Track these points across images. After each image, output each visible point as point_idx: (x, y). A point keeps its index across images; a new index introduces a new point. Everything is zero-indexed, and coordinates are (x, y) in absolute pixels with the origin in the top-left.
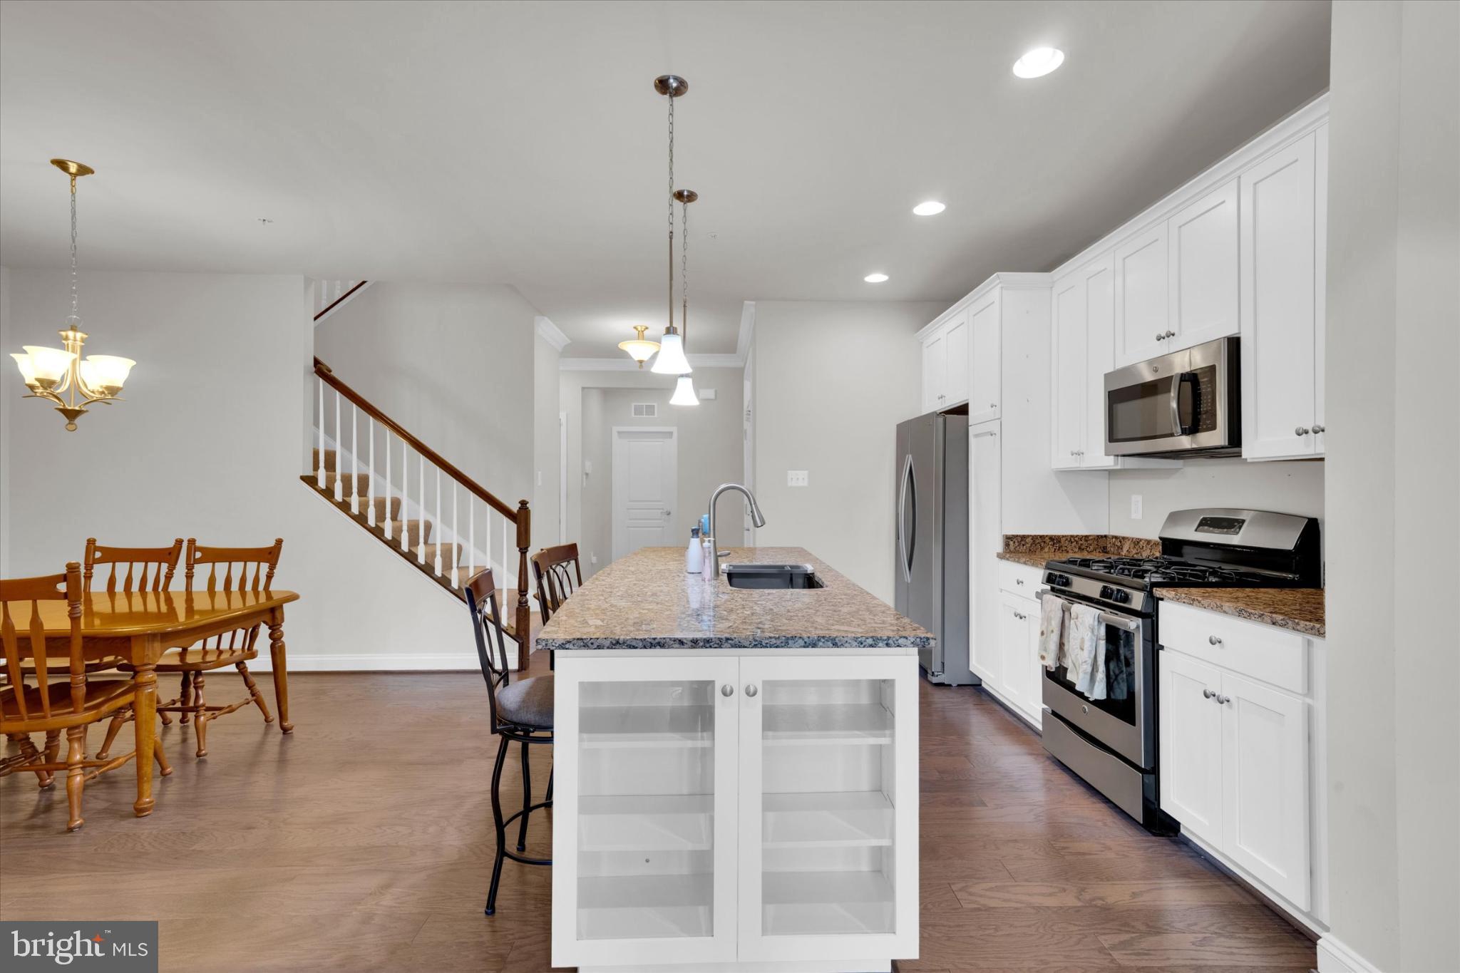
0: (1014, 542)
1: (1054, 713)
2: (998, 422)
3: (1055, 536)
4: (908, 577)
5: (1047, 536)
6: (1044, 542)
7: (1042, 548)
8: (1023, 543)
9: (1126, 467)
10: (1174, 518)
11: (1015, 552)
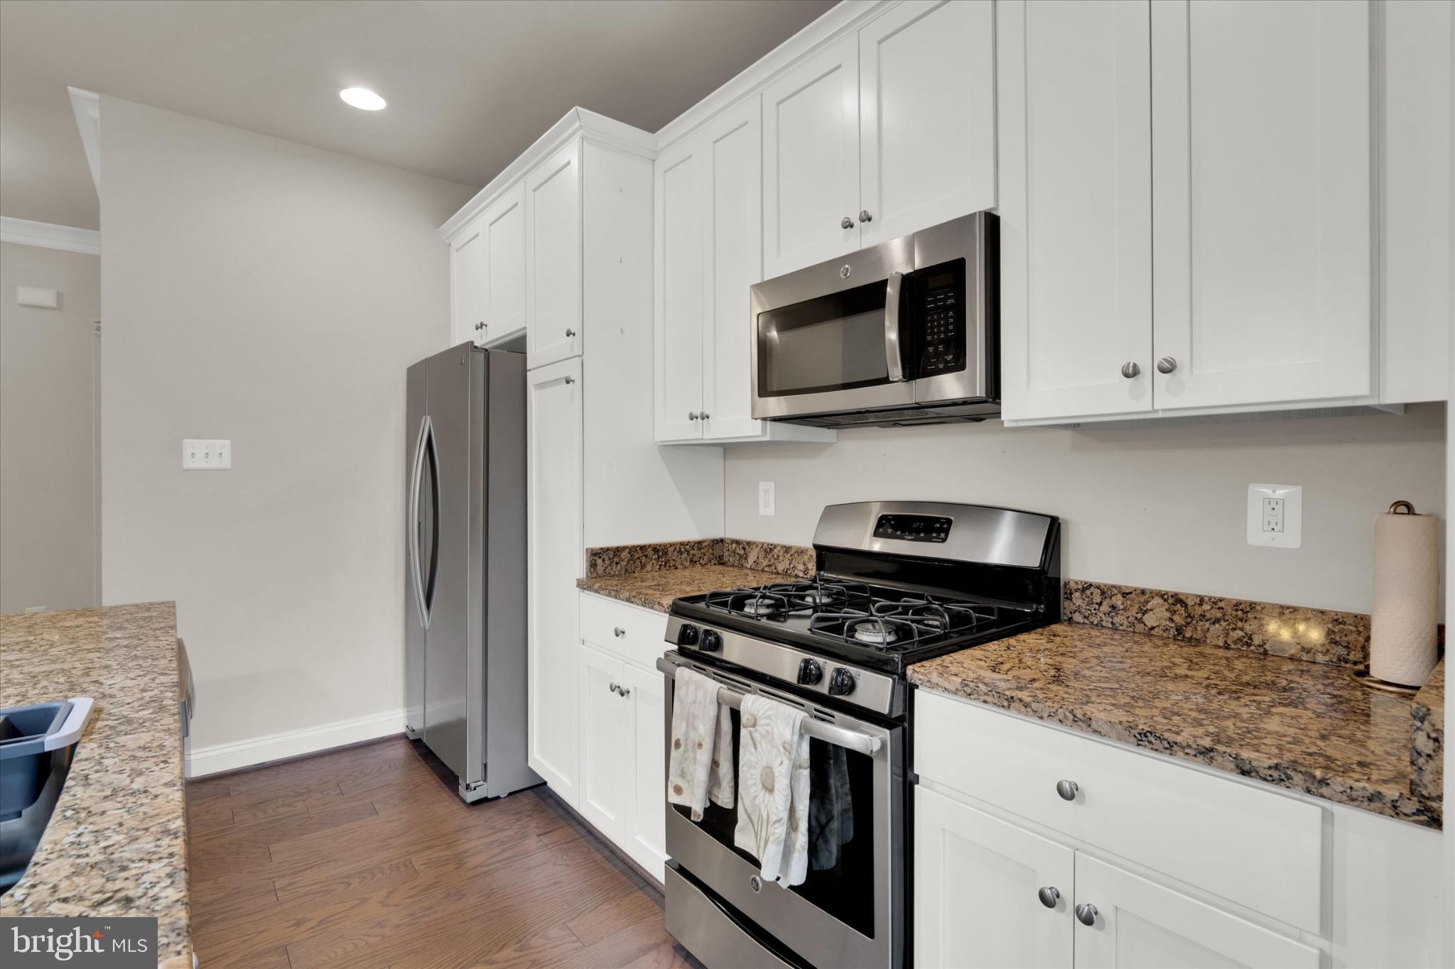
0: (604, 560)
1: (682, 871)
2: (578, 360)
3: (660, 545)
4: (425, 620)
5: (650, 546)
6: (646, 556)
7: (643, 566)
8: (616, 559)
9: (776, 439)
10: (833, 513)
11: (607, 575)
